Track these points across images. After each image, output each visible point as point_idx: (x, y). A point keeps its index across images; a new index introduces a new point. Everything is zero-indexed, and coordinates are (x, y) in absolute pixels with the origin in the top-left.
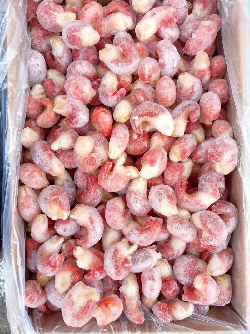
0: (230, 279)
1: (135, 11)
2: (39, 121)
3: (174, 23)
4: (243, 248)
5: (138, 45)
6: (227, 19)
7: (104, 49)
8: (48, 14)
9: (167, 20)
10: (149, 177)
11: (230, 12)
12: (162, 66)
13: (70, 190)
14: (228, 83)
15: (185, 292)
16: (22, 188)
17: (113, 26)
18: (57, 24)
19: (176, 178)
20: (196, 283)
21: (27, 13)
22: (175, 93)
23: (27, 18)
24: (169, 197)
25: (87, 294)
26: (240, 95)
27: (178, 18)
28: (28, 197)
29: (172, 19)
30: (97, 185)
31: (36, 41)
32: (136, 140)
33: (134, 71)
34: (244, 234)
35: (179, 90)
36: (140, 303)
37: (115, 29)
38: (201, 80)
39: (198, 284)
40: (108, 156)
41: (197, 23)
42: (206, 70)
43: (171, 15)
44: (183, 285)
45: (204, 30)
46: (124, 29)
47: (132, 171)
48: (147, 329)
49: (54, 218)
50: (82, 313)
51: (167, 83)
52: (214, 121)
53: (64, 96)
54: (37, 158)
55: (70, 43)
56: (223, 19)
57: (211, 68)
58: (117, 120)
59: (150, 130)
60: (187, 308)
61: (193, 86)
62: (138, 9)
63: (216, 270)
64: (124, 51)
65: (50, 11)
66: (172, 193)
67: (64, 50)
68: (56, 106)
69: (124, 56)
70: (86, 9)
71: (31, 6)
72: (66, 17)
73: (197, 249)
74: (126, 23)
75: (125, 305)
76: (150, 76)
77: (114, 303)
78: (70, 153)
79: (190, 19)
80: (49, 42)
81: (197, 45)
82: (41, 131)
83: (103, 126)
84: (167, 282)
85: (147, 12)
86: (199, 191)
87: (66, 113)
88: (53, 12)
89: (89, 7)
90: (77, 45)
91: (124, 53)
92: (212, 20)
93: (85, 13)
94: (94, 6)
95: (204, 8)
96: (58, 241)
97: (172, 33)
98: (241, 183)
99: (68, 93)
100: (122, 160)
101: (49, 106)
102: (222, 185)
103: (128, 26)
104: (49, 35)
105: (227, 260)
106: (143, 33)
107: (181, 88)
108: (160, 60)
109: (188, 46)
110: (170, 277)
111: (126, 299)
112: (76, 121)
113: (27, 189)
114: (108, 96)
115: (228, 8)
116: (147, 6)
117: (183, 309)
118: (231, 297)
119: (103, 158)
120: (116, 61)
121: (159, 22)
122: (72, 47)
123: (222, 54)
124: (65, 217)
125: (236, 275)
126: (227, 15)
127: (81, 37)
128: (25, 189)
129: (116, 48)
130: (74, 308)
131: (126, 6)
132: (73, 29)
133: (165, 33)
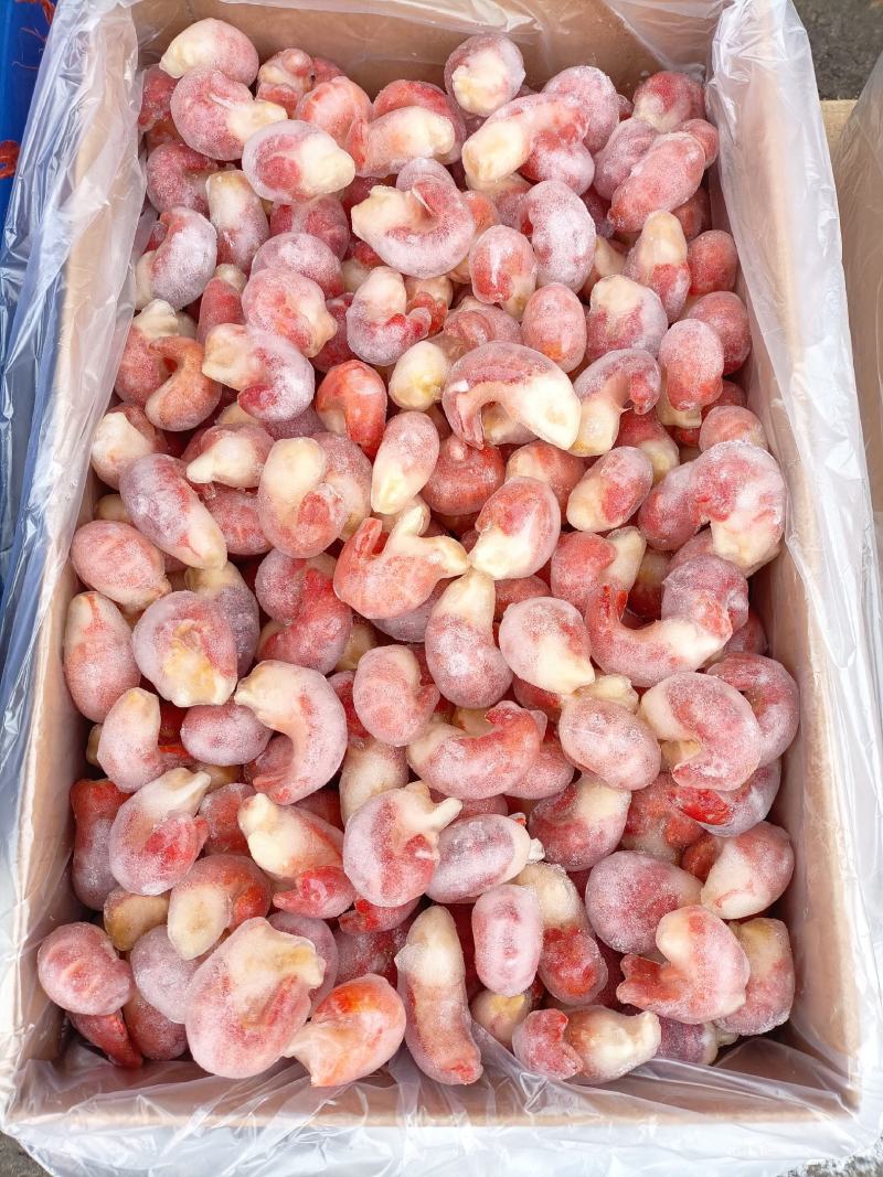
0: (784, 931)
1: (462, 110)
2: (154, 407)
3: (577, 139)
4: (820, 804)
5: (470, 196)
6: (732, 127)
7: (366, 203)
8: (206, 103)
9: (556, 130)
10: (500, 572)
11: (740, 106)
12: (542, 255)
13: (240, 616)
14: (745, 303)
15: (628, 974)
16: (83, 598)
17: (396, 144)
18: (231, 133)
19: (589, 579)
20: (665, 935)
21: (143, 106)
22: (582, 332)
23: (142, 121)
24: (565, 628)
25: (277, 956)
26: (780, 318)
27: (587, 125)
28: (98, 625)
29: (573, 129)
30: (331, 600)
31: (163, 184)
32: (461, 462)
33: (455, 262)
34: (818, 755)
35: (594, 324)
36: (467, 1017)
37: (401, 152)
38: (663, 296)
39: (673, 940)
40: (368, 505)
41: (644, 140)
42: (676, 265)
43: (567, 117)
44: (620, 956)
45: (667, 153)
46: (430, 151)
47: (445, 552)
48: (491, 1105)
49: (182, 700)
50: (260, 1021)
51: (556, 299)
52: (705, 411)
53: (240, 327)
54: (141, 500)
55: (268, 182)
56: (721, 126)
57: (691, 265)
58: (402, 401)
59: (505, 437)
60: (634, 1032)
61: (639, 309)
62: (472, 103)
63: (734, 891)
64: (426, 200)
65: (213, 96)
66: (576, 620)
67: (247, 210)
68: (213, 356)
69: (428, 216)
70: (317, 97)
71: (157, 90)
72: (255, 116)
73: (665, 833)
74: (435, 135)
75: (412, 1019)
76: (504, 279)
77: (372, 998)
78: (247, 503)
79: (625, 129)
80: (204, 189)
81: (646, 196)
82: (159, 437)
83: (358, 413)
84: (560, 938)
85: (498, 108)
86: (665, 619)
87: (242, 379)
88: (219, 100)
89: (327, 91)
90: (285, 186)
91: (427, 207)
92: (692, 130)
93: (314, 107)
94: (342, 89)
95: (667, 108)
96: (188, 782)
97: (571, 165)
98: (800, 586)
99: (250, 315)
100: (417, 517)
101: (188, 360)
102: (740, 603)
103: (441, 144)
104: (202, 169)
105: (769, 857)
106: (484, 161)
107: (603, 318)
108: (538, 238)
109: (621, 202)
110: (571, 922)
111: (416, 996)
112: (271, 395)
113: (99, 603)
114: (374, 325)
115: (733, 97)
116: (497, 94)
117: (621, 1031)
118: (790, 997)
119: (353, 510)
120: (401, 232)
121: (533, 136)
122: (271, 195)
123: (724, 225)
124: (219, 698)
125: (803, 912)
126: (731, 118)
127: (298, 162)
128: (91, 601)
129: (404, 198)
130: (229, 998)
131: (436, 94)
132: (276, 143)
133: (550, 165)
